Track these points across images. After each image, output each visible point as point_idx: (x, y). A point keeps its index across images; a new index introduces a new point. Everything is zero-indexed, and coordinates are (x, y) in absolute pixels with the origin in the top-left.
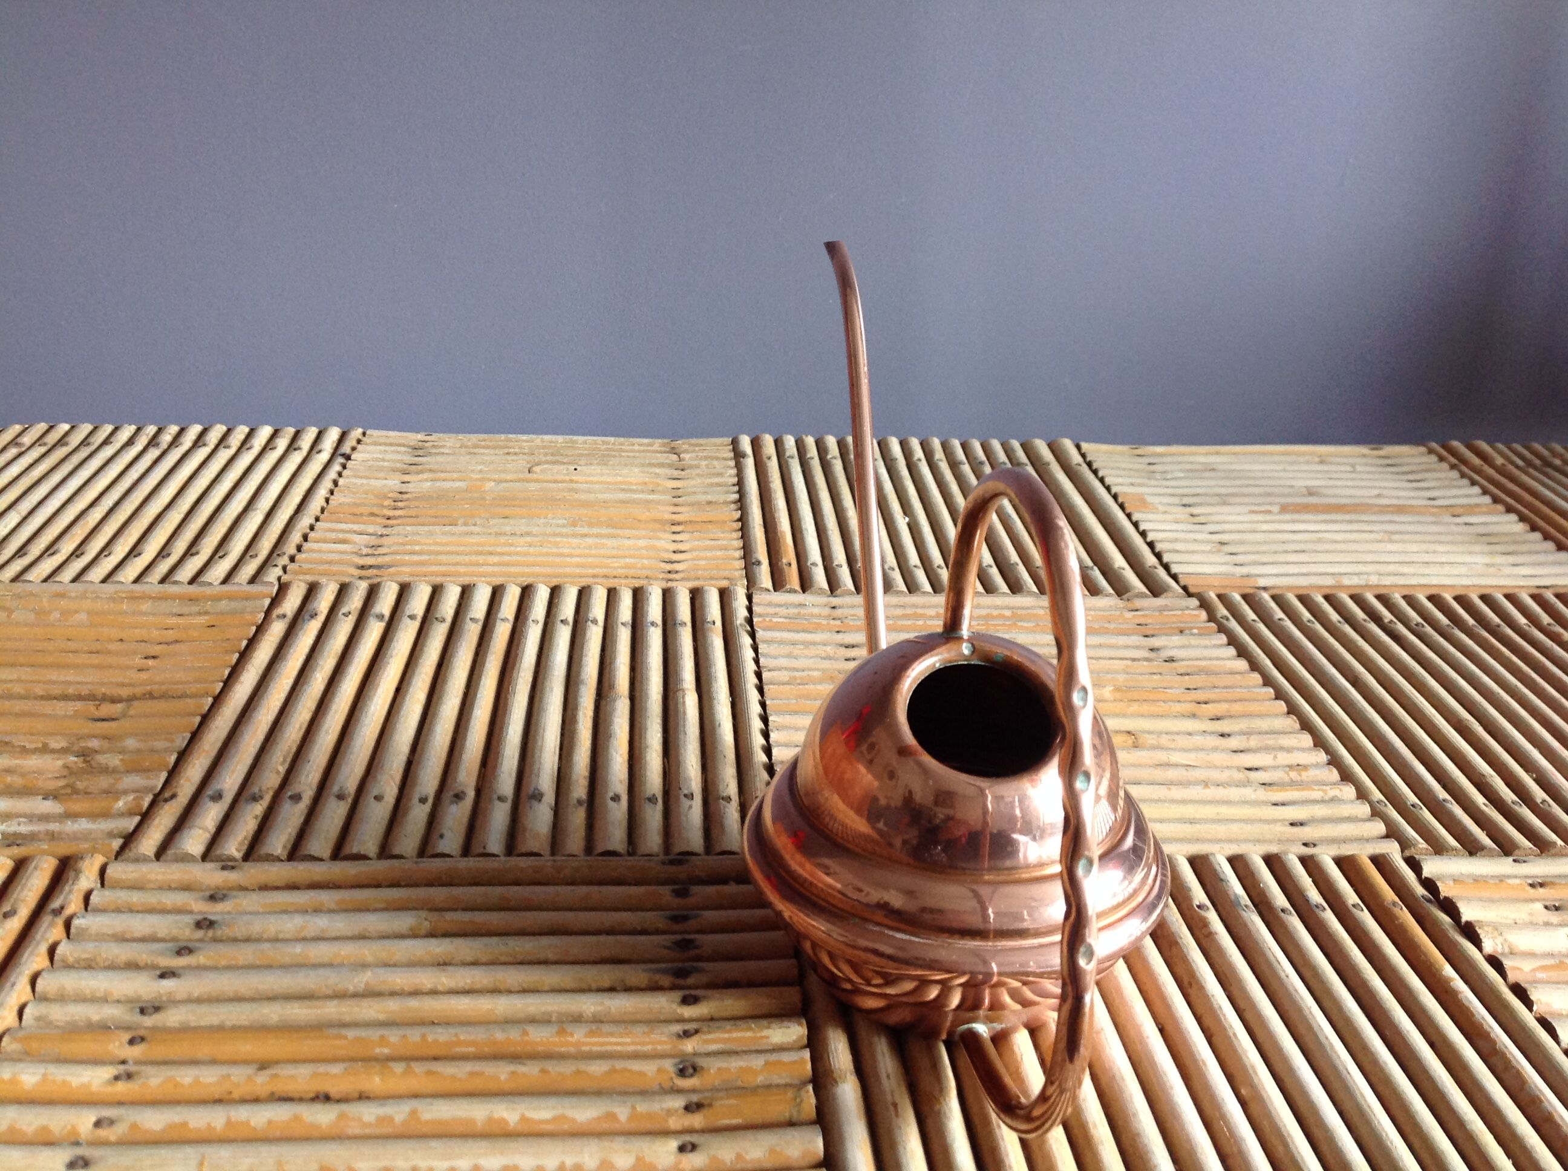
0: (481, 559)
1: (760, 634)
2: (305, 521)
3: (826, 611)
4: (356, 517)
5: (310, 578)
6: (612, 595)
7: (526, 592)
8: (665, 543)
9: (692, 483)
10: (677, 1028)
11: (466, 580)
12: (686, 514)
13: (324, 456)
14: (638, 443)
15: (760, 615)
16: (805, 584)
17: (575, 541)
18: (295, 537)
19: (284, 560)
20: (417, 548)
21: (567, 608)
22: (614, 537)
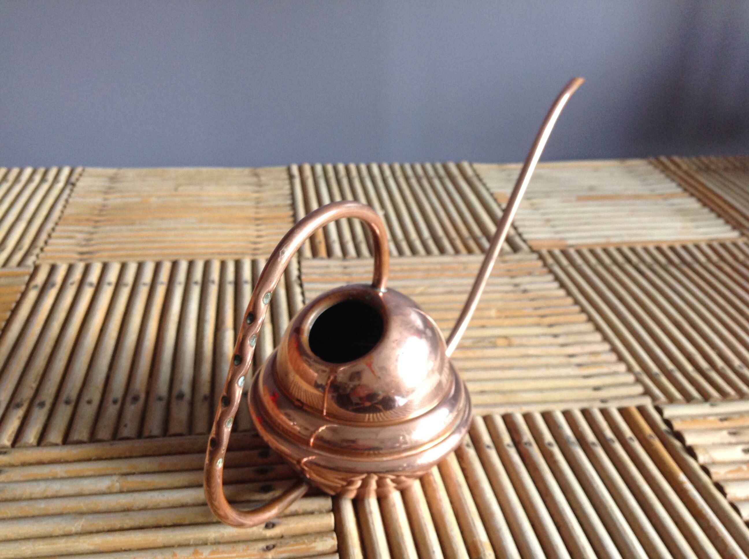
0: (149, 245)
1: (306, 286)
2: (50, 226)
3: (340, 270)
4: (78, 222)
5: (52, 262)
6: (223, 265)
7: (175, 265)
8: (252, 231)
9: (267, 194)
10: (262, 545)
11: (140, 259)
12: (263, 213)
13: (60, 185)
14: (236, 171)
15: (306, 274)
16: (330, 253)
17: (201, 232)
18: (44, 236)
19: (37, 251)
20: (112, 240)
21: (198, 275)
22: (222, 229)
